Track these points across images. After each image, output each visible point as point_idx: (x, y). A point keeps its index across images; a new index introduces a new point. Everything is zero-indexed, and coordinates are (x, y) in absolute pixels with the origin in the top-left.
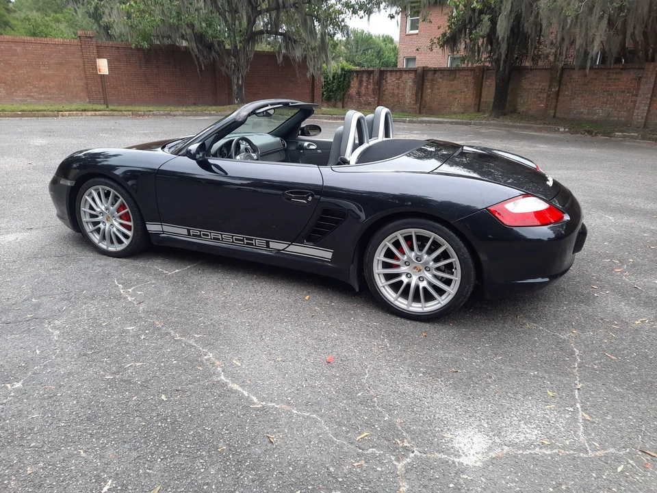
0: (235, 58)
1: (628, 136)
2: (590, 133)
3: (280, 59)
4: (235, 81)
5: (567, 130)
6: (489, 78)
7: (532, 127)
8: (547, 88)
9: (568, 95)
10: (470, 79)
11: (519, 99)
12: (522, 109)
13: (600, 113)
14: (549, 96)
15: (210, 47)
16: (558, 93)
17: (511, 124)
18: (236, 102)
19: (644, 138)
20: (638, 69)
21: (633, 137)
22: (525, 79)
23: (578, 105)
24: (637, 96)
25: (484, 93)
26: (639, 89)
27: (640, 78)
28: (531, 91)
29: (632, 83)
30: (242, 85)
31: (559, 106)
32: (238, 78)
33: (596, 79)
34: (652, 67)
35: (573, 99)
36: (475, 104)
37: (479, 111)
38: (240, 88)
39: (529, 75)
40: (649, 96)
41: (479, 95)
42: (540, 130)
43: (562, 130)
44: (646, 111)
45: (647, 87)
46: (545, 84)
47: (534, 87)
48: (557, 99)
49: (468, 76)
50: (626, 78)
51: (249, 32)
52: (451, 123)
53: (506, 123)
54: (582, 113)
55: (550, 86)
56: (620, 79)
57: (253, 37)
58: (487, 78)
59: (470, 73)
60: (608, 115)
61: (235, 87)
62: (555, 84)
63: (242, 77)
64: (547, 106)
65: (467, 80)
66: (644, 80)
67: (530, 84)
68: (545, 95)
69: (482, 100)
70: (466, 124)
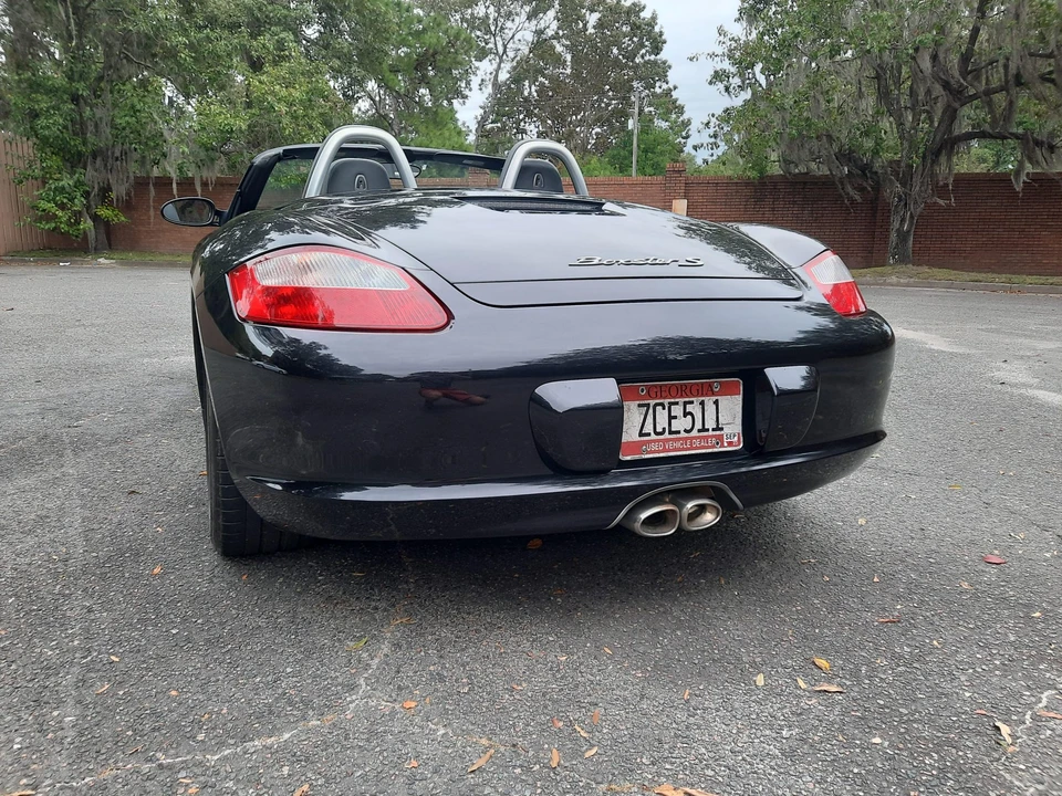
0: (904, 185)
3: (1019, 187)
4: (896, 225)
15: (865, 169)
18: (891, 261)
30: (908, 231)
32: (903, 220)
38: (903, 237)
51: (938, 138)
57: (948, 144)
61: (893, 236)
63: (912, 217)
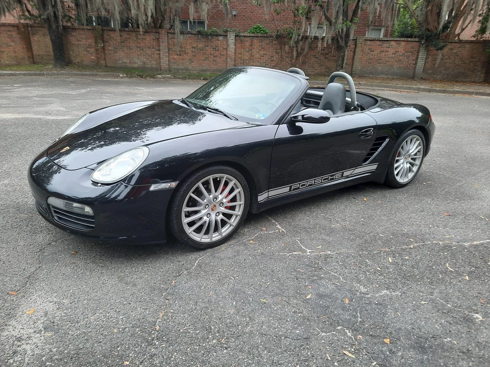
1: (166, 77)
2: (141, 76)
5: (125, 75)
6: (36, 35)
7: (98, 74)
8: (93, 44)
9: (111, 50)
10: (14, 34)
11: (71, 52)
12: (77, 61)
13: (138, 62)
14: (97, 50)
16: (103, 48)
17: (79, 72)
19: (175, 78)
20: (155, 32)
21: (168, 78)
22: (72, 36)
23: (121, 57)
24: (159, 50)
25: (35, 47)
26: (159, 46)
27: (158, 39)
28: (80, 46)
29: (153, 42)
31: (107, 58)
33: (129, 38)
34: (163, 32)
35: (117, 52)
36: (29, 57)
37: (34, 63)
39: (75, 34)
40: (167, 50)
41: (29, 48)
42: (105, 76)
43: (121, 75)
44: (167, 61)
45: (164, 46)
46: (91, 41)
47: (82, 43)
48: (104, 53)
49: (11, 31)
50: (149, 38)
52: (25, 75)
53: (76, 72)
54: (125, 63)
55: (96, 42)
56: (145, 39)
58: (33, 34)
59: (12, 29)
60: (144, 63)
62: (100, 41)
64: (98, 58)
65: (12, 35)
66: (161, 40)
67: (78, 40)
68: (93, 50)
69: (34, 53)
70: (39, 75)
